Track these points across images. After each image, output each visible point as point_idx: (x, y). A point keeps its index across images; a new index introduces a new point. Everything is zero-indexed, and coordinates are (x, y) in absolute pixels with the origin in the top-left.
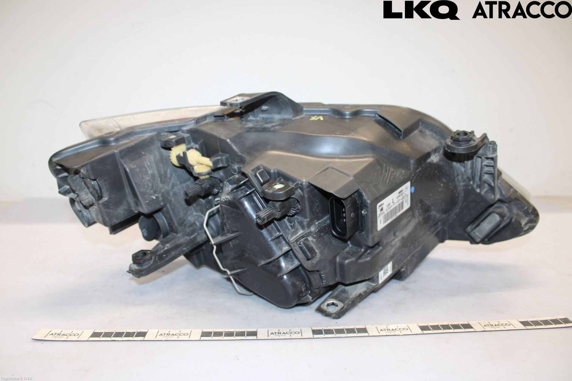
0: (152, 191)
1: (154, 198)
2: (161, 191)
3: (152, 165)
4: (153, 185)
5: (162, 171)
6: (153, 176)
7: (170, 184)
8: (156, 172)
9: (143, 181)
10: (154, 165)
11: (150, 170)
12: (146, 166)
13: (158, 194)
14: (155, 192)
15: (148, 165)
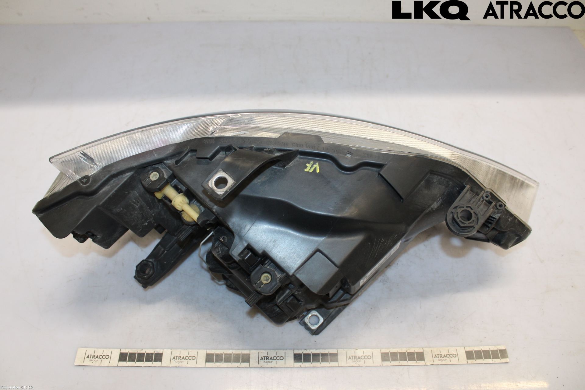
0: (143, 220)
1: (147, 224)
2: (152, 215)
3: (138, 200)
4: (143, 215)
5: (150, 200)
6: (141, 208)
7: (160, 206)
8: (143, 203)
9: (133, 216)
10: (140, 198)
11: (137, 205)
12: (132, 204)
13: (150, 219)
14: (146, 219)
15: (134, 202)
